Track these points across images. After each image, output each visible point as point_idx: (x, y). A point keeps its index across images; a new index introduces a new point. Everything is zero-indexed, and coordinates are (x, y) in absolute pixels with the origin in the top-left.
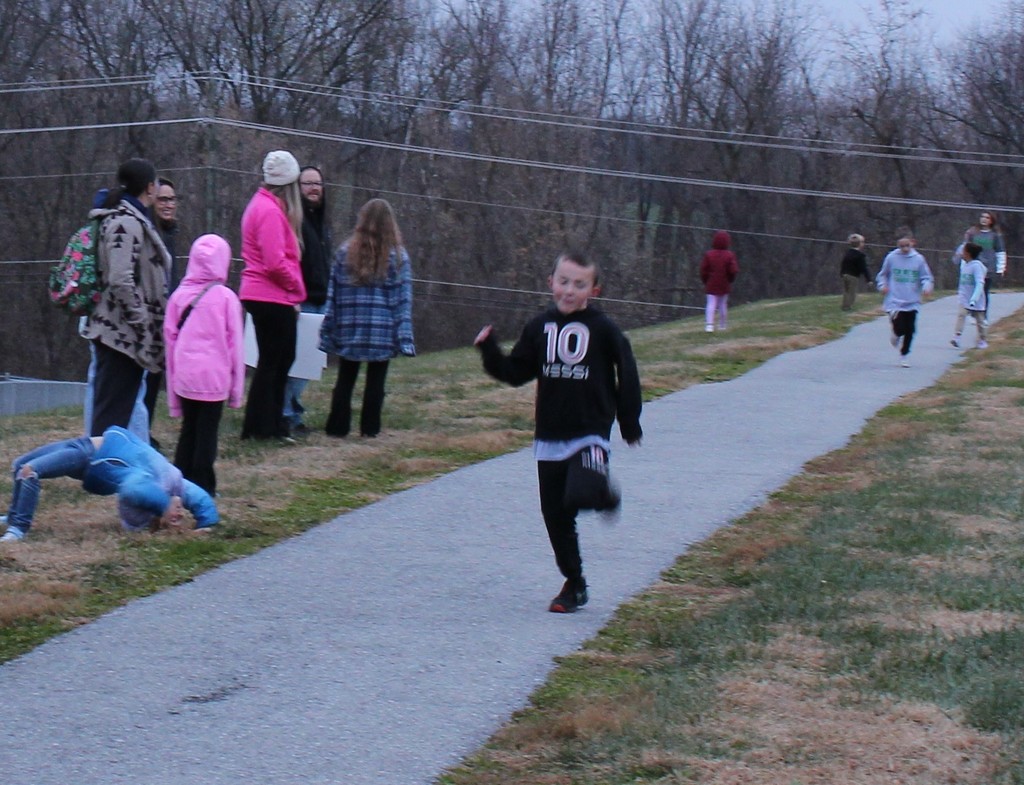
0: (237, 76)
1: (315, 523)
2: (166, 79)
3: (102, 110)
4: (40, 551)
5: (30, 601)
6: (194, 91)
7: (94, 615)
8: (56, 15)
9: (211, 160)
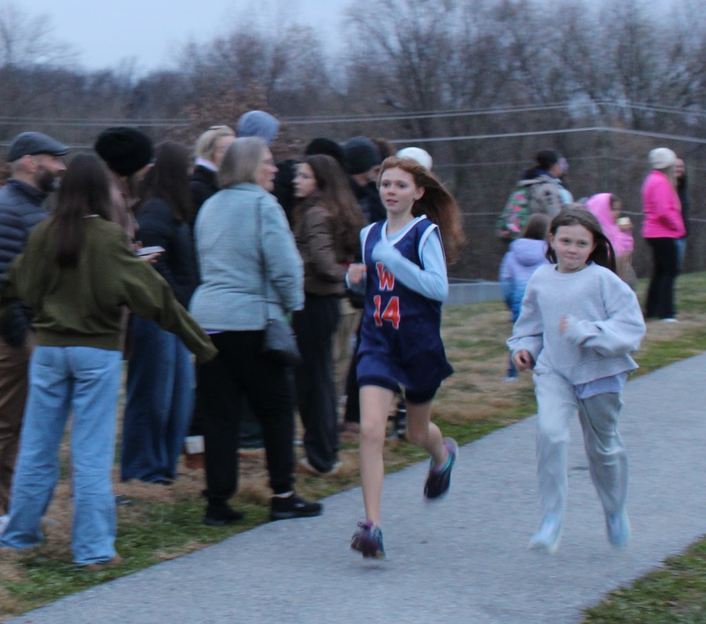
0: (623, 102)
1: (659, 367)
2: (578, 105)
3: (539, 124)
4: (491, 380)
5: (482, 410)
6: (595, 111)
7: (521, 418)
8: (511, 68)
9: (605, 152)
